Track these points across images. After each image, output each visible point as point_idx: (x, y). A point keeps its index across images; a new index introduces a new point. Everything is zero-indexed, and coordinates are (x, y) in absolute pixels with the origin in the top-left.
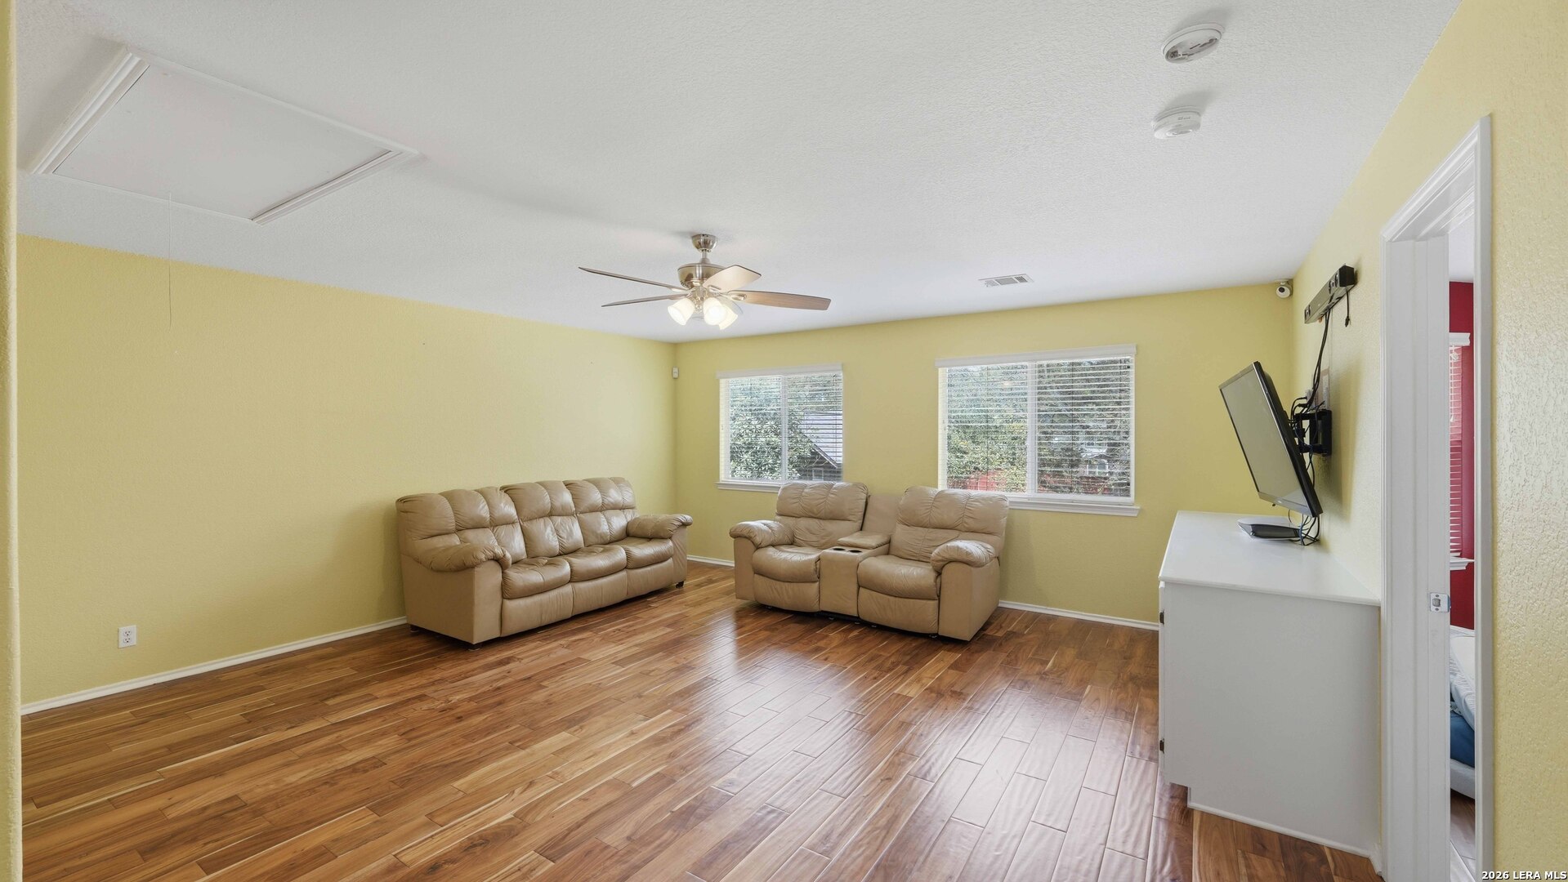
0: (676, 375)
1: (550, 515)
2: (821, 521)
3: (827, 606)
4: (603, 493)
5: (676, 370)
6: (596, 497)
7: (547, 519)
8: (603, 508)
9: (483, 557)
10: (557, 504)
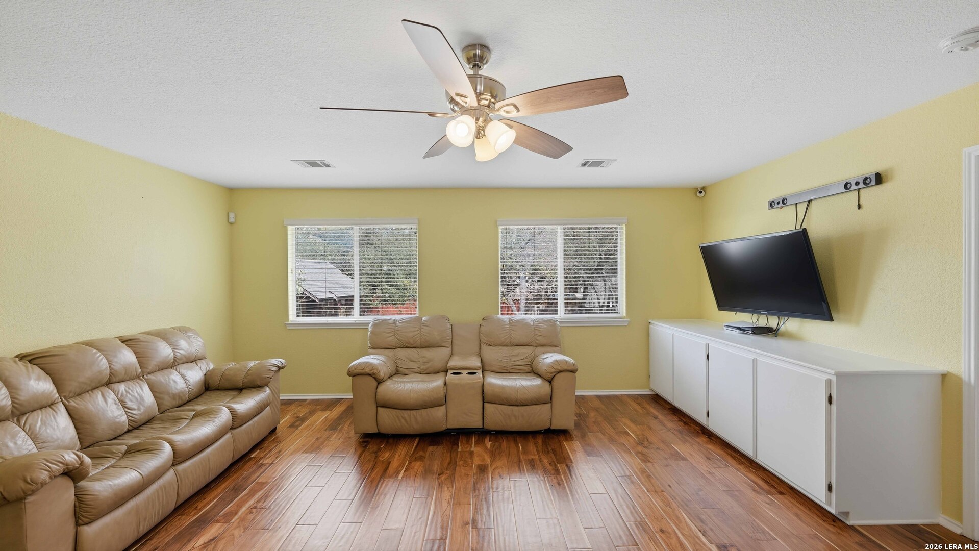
0: (232, 220)
1: (108, 383)
2: (418, 350)
3: (453, 424)
4: (174, 346)
5: (232, 215)
6: (165, 351)
7: (105, 389)
8: (174, 364)
9: (44, 476)
10: (117, 367)
